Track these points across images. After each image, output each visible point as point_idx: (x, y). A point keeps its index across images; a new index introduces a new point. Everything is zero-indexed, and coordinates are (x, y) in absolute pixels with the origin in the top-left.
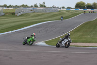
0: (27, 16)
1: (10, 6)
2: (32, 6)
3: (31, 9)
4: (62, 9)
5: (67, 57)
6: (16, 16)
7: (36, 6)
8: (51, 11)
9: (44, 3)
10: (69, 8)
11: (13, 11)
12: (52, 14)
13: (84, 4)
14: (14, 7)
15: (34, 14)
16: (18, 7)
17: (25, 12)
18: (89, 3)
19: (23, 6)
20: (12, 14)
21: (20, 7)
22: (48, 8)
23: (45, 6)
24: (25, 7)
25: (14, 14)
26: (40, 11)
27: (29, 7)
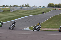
0: (17, 12)
1: (7, 6)
2: (20, 6)
3: (20, 8)
4: (39, 8)
5: (43, 37)
6: (11, 12)
7: (23, 6)
8: (32, 9)
9: (28, 4)
10: (44, 7)
11: (8, 9)
12: (33, 11)
13: (53, 4)
14: (9, 6)
15: (21, 11)
16: (12, 6)
17: (16, 10)
18: (56, 4)
19: (15, 6)
20: (8, 11)
21: (13, 6)
22: (31, 7)
23: (29, 6)
24: (16, 7)
25: (10, 11)
26: (26, 9)
27: (19, 7)
